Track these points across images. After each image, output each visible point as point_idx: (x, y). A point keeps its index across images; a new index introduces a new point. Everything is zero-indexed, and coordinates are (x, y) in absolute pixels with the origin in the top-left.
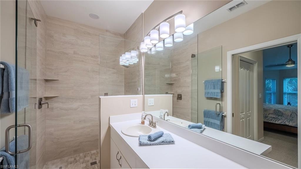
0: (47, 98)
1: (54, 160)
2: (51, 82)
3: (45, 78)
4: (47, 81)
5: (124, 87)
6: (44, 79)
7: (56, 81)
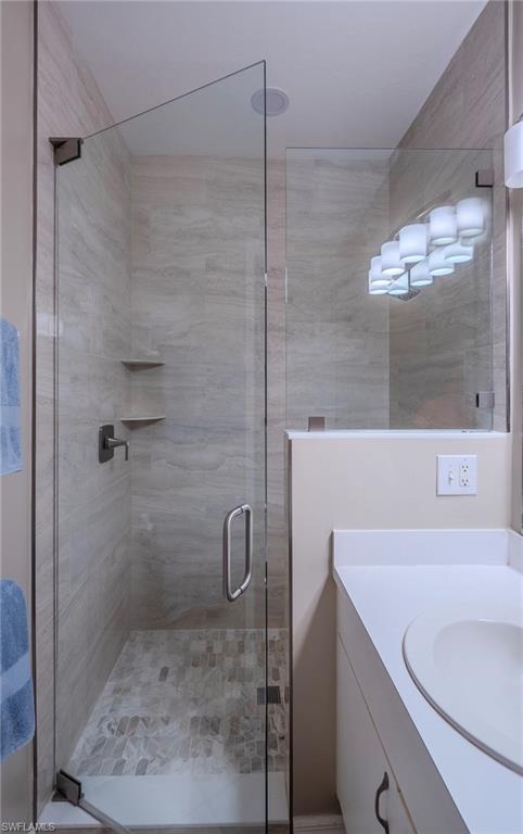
0: (132, 425)
1: (152, 629)
2: (146, 371)
3: (125, 360)
4: (133, 367)
5: (388, 387)
6: (123, 363)
7: (155, 369)
